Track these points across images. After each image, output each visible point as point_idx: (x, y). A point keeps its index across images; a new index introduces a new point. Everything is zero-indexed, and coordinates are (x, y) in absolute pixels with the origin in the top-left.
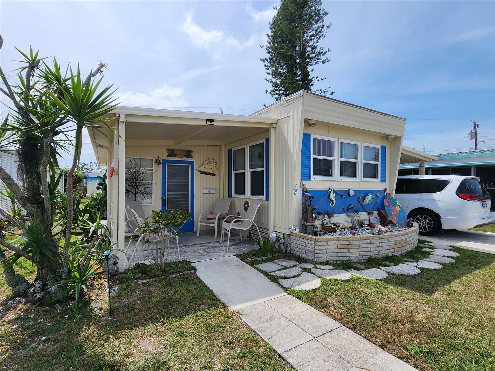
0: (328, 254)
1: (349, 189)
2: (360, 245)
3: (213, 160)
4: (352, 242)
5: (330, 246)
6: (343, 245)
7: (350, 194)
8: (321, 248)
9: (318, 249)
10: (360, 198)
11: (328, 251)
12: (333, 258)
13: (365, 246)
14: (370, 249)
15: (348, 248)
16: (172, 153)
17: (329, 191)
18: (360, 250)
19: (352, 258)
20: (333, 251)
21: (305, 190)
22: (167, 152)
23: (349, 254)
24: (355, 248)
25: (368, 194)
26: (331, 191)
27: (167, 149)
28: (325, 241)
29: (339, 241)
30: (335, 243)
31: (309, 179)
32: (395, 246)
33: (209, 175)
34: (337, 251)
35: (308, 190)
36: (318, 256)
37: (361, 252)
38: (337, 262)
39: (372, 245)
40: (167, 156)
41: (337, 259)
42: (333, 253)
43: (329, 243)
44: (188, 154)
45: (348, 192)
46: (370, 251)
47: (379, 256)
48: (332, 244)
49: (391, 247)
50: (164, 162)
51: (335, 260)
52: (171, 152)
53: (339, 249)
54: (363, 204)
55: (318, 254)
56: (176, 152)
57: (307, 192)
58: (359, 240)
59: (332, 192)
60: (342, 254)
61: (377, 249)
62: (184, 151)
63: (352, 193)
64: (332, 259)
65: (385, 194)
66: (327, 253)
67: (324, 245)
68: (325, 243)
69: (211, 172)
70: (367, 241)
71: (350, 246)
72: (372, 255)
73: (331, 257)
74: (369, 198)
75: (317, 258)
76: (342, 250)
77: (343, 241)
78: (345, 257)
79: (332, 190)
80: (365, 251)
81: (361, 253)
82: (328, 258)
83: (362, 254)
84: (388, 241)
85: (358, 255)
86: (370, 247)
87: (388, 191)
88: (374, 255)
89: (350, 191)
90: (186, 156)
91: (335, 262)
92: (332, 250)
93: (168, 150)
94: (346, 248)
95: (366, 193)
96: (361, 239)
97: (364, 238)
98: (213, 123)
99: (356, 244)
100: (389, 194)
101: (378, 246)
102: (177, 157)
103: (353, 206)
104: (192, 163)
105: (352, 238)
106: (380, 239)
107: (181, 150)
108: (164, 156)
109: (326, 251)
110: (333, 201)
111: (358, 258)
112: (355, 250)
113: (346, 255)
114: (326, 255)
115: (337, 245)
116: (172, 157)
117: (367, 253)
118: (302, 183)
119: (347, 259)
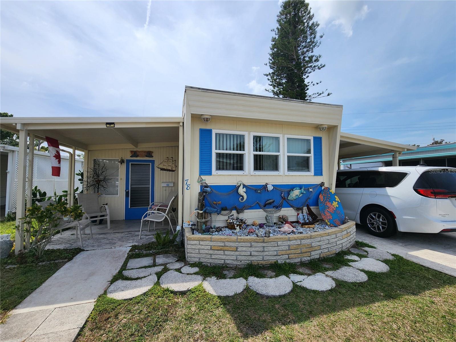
0: (201, 255)
1: (267, 183)
2: (237, 248)
3: (172, 159)
4: (227, 244)
5: (203, 246)
6: (217, 246)
7: (267, 189)
8: (193, 247)
9: (190, 249)
10: (282, 193)
11: (201, 251)
12: (207, 259)
13: (244, 249)
14: (251, 253)
15: (223, 250)
16: (135, 154)
17: (237, 186)
18: (237, 253)
19: (228, 262)
20: (207, 252)
21: (204, 184)
22: (131, 153)
23: (224, 257)
24: (231, 251)
25: (294, 188)
26: (240, 185)
27: (130, 151)
28: (197, 241)
29: (212, 241)
30: (208, 243)
31: (210, 173)
32: (289, 252)
33: (169, 172)
34: (211, 252)
35: (209, 184)
36: (191, 256)
37: (240, 255)
38: (211, 265)
39: (253, 249)
40: (131, 157)
41: (211, 261)
42: (207, 254)
43: (201, 243)
44: (149, 154)
45: (265, 187)
46: (251, 255)
47: (264, 263)
48: (205, 244)
49: (283, 252)
50: (128, 161)
51: (209, 262)
52: (133, 153)
53: (213, 250)
54: (288, 200)
55: (191, 254)
56: (138, 153)
57: (207, 186)
58: (236, 242)
59: (242, 186)
60: (216, 257)
61: (260, 253)
62: (145, 152)
63: (270, 188)
64: (205, 260)
65: (323, 188)
66: (199, 253)
67: (196, 245)
68: (197, 242)
69: (170, 168)
70: (246, 243)
71: (225, 248)
72: (253, 260)
73: (205, 258)
74: (296, 193)
75: (189, 258)
76: (216, 251)
77: (217, 241)
78: (221, 260)
79: (242, 185)
80: (244, 255)
81: (238, 257)
82: (201, 259)
83: (240, 258)
84: (276, 245)
85: (235, 259)
86: (251, 250)
87: (326, 185)
88: (256, 260)
89: (268, 186)
90: (147, 156)
91: (209, 264)
92: (205, 250)
93: (132, 152)
94: (221, 250)
95: (292, 187)
96: (238, 241)
97: (242, 240)
98: (112, 126)
99: (232, 246)
100: (328, 189)
101: (262, 250)
102: (139, 157)
103: (271, 201)
104: (153, 162)
105: (227, 239)
106: (263, 242)
107: (142, 151)
108: (128, 156)
109: (199, 251)
110: (242, 196)
111: (235, 263)
112: (232, 253)
113: (220, 257)
114: (199, 256)
115: (211, 246)
116: (135, 157)
117: (246, 257)
118: (200, 178)
119: (222, 262)
